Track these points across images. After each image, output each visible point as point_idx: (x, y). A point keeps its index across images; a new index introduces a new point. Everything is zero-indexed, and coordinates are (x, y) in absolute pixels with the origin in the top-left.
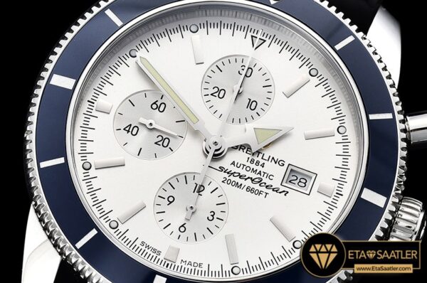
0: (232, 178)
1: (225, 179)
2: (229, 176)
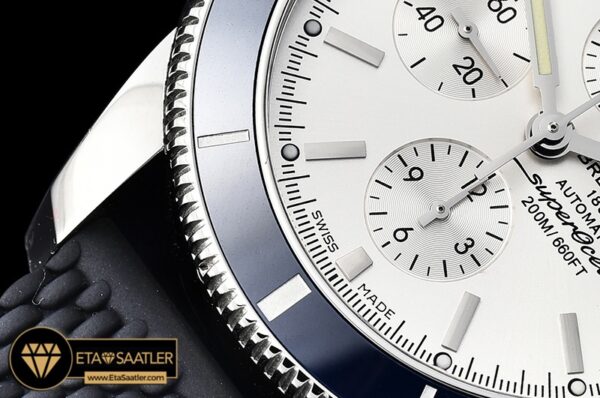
1: (530, 200)
2: (540, 200)
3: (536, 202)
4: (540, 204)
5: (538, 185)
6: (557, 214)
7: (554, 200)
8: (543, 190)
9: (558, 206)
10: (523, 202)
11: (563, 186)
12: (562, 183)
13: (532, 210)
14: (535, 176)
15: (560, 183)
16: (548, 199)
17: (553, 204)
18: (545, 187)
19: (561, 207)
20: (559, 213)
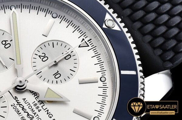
0: (18, 107)
1: (14, 105)
2: (17, 105)
3: (15, 105)
4: (17, 106)
5: (16, 100)
6: (22, 109)
7: (21, 105)
8: (18, 101)
9: (23, 107)
10: (11, 105)
11: (24, 100)
12: (24, 99)
13: (14, 108)
14: (15, 97)
15: (23, 99)
16: (20, 104)
17: (21, 106)
18: (19, 100)
19: (24, 107)
20: (23, 109)
